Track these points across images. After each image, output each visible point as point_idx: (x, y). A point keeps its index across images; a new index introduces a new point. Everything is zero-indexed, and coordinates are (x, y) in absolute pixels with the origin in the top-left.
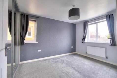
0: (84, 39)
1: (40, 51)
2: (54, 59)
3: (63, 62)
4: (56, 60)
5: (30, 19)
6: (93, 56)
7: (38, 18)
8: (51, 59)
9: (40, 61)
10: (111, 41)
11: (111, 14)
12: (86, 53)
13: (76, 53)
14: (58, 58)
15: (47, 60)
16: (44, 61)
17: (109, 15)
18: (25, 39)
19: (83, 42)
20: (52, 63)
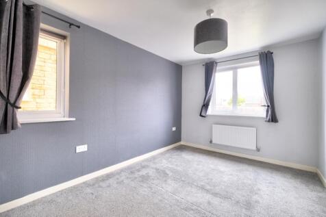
0: (205, 106)
1: (82, 148)
2: (131, 170)
3: (163, 174)
4: (141, 173)
5: (42, 26)
6: (227, 147)
7: (79, 27)
8: (122, 170)
9: (86, 184)
10: (267, 111)
11: (269, 52)
12: (211, 142)
13: (182, 143)
14: (142, 166)
15: (109, 176)
16: (101, 184)
17: (266, 54)
18: (21, 105)
19: (203, 114)
20: (133, 184)
